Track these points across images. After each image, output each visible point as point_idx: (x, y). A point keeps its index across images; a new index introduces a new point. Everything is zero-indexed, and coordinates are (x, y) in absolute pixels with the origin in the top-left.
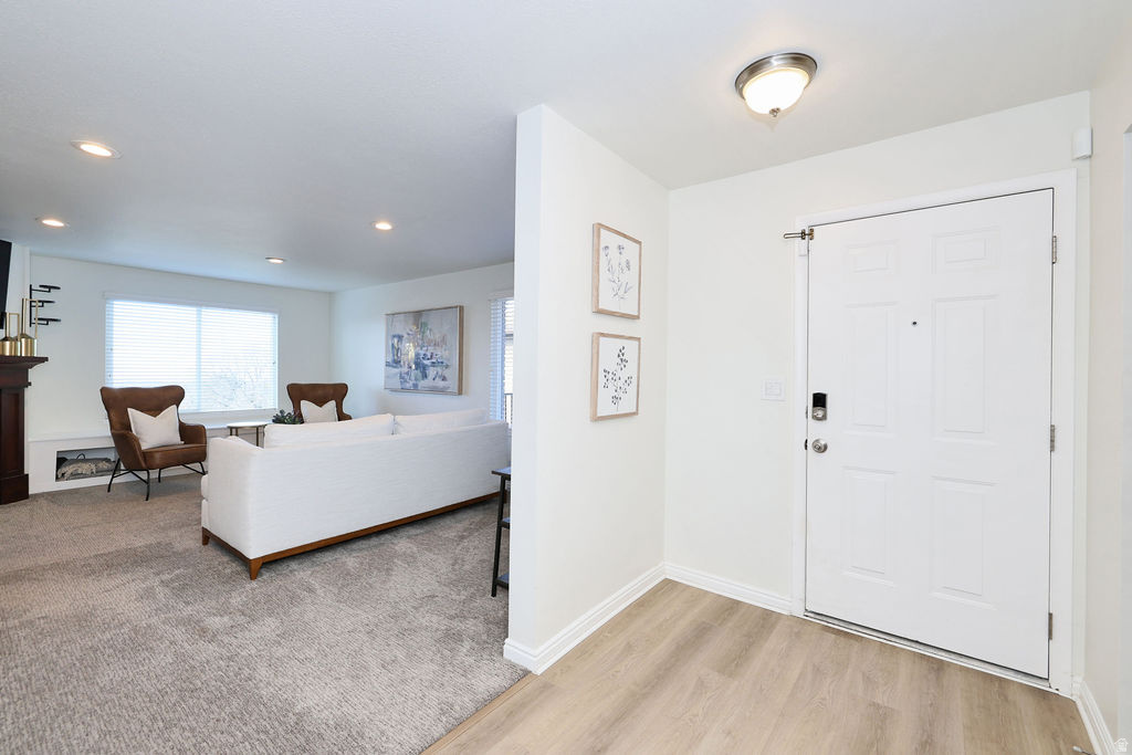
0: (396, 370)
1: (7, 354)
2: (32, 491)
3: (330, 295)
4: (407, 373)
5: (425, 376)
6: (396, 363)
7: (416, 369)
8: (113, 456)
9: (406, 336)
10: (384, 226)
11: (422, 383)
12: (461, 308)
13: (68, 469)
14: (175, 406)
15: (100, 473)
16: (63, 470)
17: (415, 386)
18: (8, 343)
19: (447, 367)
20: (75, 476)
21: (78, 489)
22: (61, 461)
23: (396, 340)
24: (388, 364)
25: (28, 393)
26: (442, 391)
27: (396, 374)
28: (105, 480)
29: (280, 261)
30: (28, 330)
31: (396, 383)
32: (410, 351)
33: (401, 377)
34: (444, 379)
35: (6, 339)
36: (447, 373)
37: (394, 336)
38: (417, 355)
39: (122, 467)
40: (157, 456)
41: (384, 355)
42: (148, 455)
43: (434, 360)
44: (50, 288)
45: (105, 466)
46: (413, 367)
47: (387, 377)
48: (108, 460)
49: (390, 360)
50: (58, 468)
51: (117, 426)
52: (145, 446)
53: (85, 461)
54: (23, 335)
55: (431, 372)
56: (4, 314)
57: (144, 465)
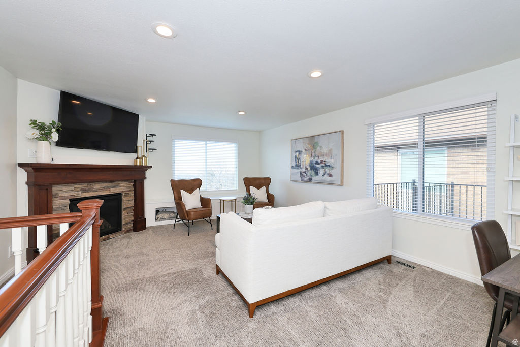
0: (299, 171)
1: (138, 165)
2: (148, 225)
3: (260, 132)
4: (305, 172)
5: (317, 174)
6: (298, 166)
7: (311, 170)
8: (175, 211)
9: (304, 151)
10: (316, 74)
11: (315, 178)
12: (342, 132)
13: (160, 216)
14: (198, 189)
15: (171, 218)
16: (158, 216)
17: (310, 180)
18: (138, 160)
19: (333, 168)
20: (162, 219)
21: (163, 225)
22: (157, 212)
23: (297, 153)
24: (292, 167)
25: (146, 181)
26: (330, 184)
27: (298, 173)
28: (173, 222)
29: (243, 113)
30: (145, 154)
31: (298, 178)
32: (306, 160)
33: (301, 174)
34: (330, 175)
35: (137, 158)
36: (332, 172)
37: (296, 152)
38: (311, 162)
39: (179, 218)
40: (192, 213)
41: (290, 162)
42: (188, 213)
43: (323, 165)
44: (153, 135)
45: (172, 215)
46: (309, 168)
47: (292, 174)
48: (173, 212)
49: (294, 164)
50: (156, 215)
51: (177, 198)
52: (187, 208)
53: (166, 212)
54: (144, 156)
55: (321, 172)
56: (137, 147)
57: (187, 218)
